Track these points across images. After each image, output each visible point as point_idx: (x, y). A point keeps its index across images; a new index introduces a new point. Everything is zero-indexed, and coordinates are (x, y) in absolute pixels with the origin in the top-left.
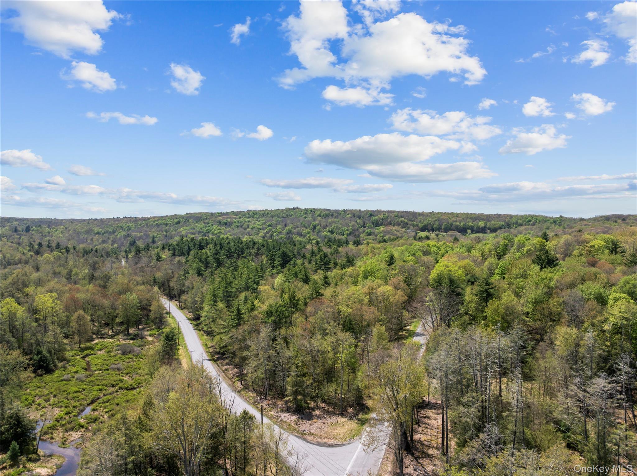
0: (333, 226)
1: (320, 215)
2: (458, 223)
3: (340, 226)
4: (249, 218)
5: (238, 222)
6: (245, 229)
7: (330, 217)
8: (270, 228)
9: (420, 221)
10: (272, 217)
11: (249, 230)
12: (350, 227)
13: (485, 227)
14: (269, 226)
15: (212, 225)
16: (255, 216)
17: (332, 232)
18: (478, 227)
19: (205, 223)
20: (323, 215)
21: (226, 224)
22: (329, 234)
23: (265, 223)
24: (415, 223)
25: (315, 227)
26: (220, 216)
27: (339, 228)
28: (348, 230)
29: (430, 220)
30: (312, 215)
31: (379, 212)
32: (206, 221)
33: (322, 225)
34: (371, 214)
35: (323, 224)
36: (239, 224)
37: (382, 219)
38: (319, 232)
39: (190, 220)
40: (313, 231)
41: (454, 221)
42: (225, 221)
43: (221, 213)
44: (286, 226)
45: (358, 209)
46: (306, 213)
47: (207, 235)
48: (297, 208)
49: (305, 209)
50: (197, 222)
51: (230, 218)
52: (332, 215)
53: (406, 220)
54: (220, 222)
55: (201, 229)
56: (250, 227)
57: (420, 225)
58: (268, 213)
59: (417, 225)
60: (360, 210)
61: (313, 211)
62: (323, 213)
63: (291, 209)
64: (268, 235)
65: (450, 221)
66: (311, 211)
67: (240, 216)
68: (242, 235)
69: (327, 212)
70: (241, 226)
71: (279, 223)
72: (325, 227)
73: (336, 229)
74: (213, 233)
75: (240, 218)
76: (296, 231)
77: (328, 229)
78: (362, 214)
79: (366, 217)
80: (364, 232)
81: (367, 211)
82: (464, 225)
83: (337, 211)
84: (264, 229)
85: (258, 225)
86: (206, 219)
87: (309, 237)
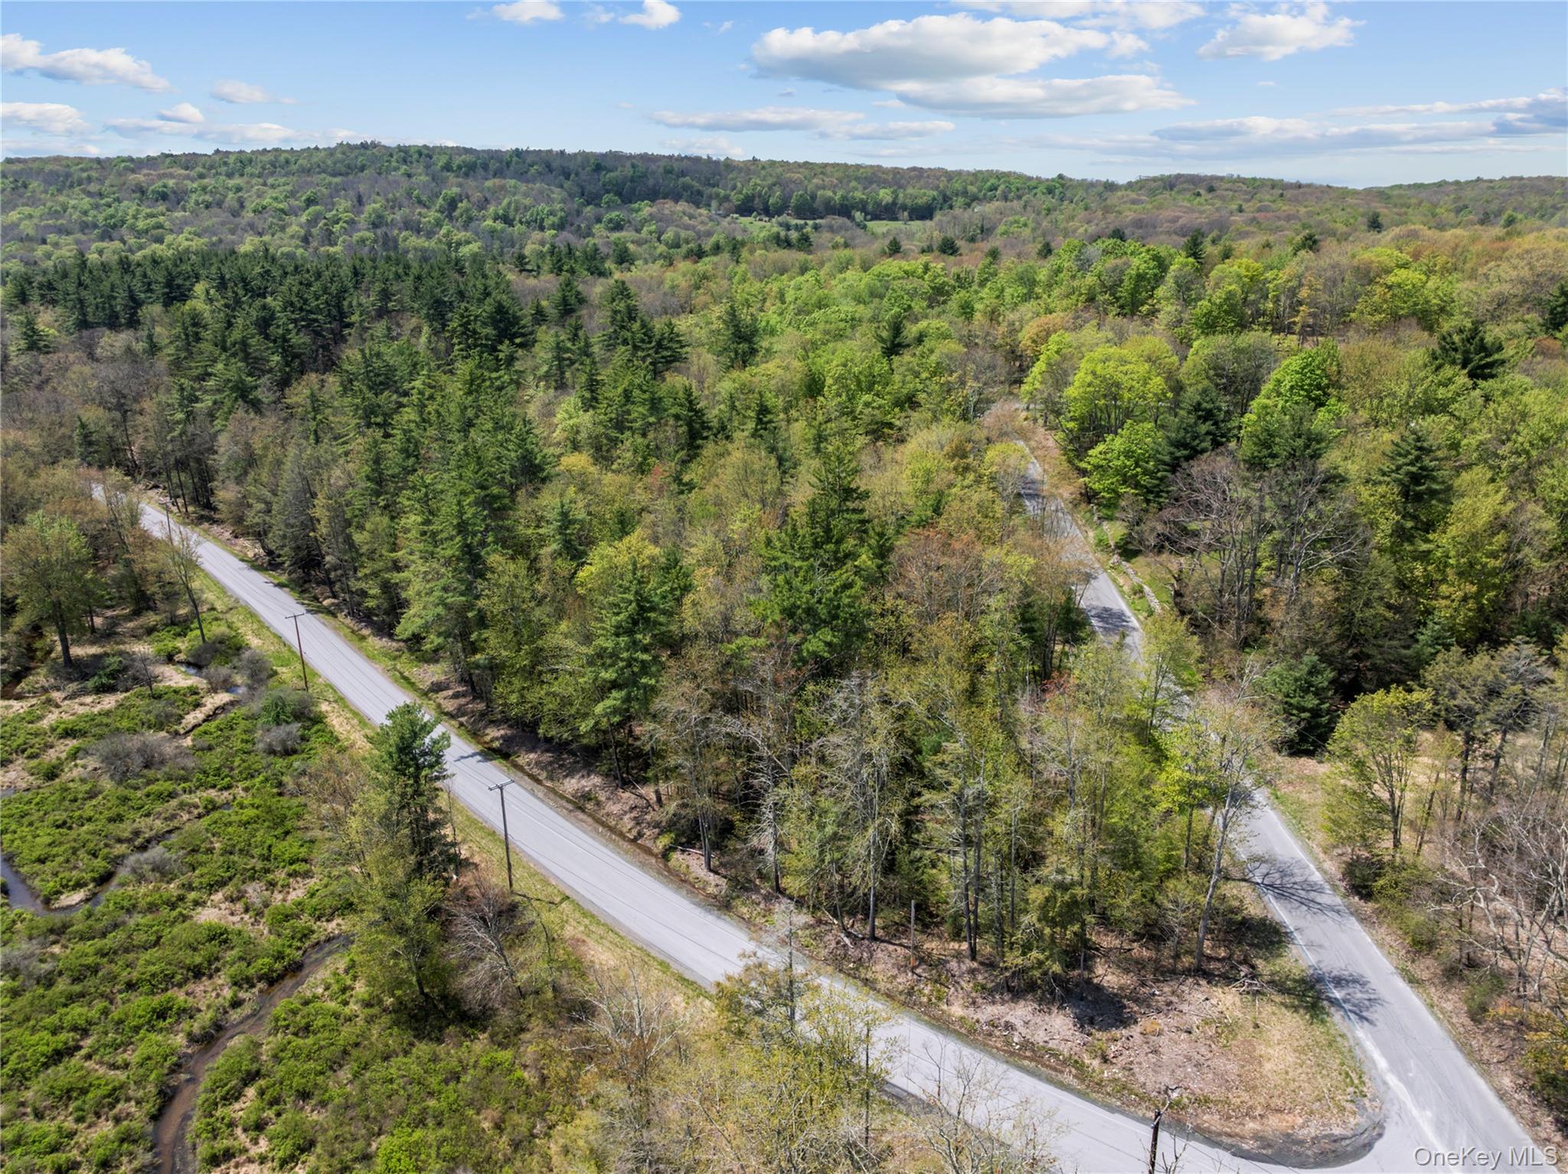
0: (505, 202)
1: (447, 167)
2: (830, 193)
3: (527, 202)
4: (230, 175)
5: (204, 189)
6: (235, 214)
7: (481, 171)
8: (312, 209)
9: (734, 188)
10: (308, 171)
11: (248, 215)
12: (558, 206)
13: (894, 203)
14: (310, 202)
15: (118, 200)
16: (248, 170)
17: (507, 220)
18: (878, 204)
19: (89, 194)
20: (460, 167)
21: (164, 197)
22: (499, 225)
23: (292, 194)
24: (722, 192)
25: (452, 204)
26: (133, 171)
27: (526, 208)
28: (552, 213)
29: (757, 184)
30: (427, 167)
31: (616, 157)
32: (93, 187)
33: (474, 199)
34: (600, 164)
35: (477, 196)
36: (208, 198)
37: (632, 180)
38: (470, 219)
39: (34, 184)
40: (450, 218)
41: (818, 188)
42: (158, 185)
43: (131, 159)
44: (360, 201)
45: (556, 148)
46: (405, 161)
47: (115, 234)
48: (374, 145)
49: (400, 148)
50: (60, 191)
51: (172, 176)
52: (485, 167)
53: (695, 184)
54: (143, 192)
55: (85, 213)
56: (250, 206)
57: (736, 198)
58: (287, 162)
59: (727, 198)
60: (562, 152)
61: (426, 154)
62: (457, 161)
63: (356, 147)
64: (315, 231)
65: (811, 187)
66: (420, 154)
67: (199, 169)
68: (233, 232)
69: (468, 158)
70: (220, 204)
71: (336, 190)
72: (483, 204)
73: (517, 210)
74: (132, 228)
75: (201, 176)
76: (398, 216)
77: (491, 209)
78: (572, 166)
79: (583, 175)
80: (599, 220)
81: (585, 156)
82: (844, 198)
83: (494, 155)
84: (294, 212)
85: (276, 199)
86: (89, 179)
87: (447, 235)
